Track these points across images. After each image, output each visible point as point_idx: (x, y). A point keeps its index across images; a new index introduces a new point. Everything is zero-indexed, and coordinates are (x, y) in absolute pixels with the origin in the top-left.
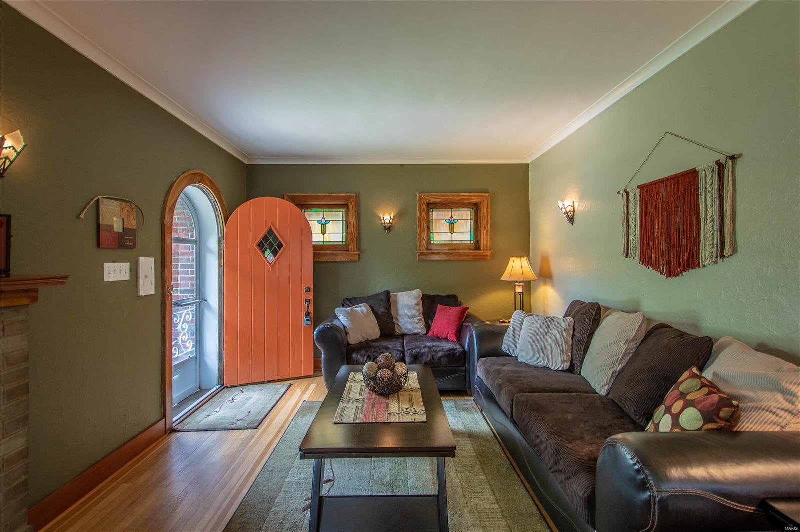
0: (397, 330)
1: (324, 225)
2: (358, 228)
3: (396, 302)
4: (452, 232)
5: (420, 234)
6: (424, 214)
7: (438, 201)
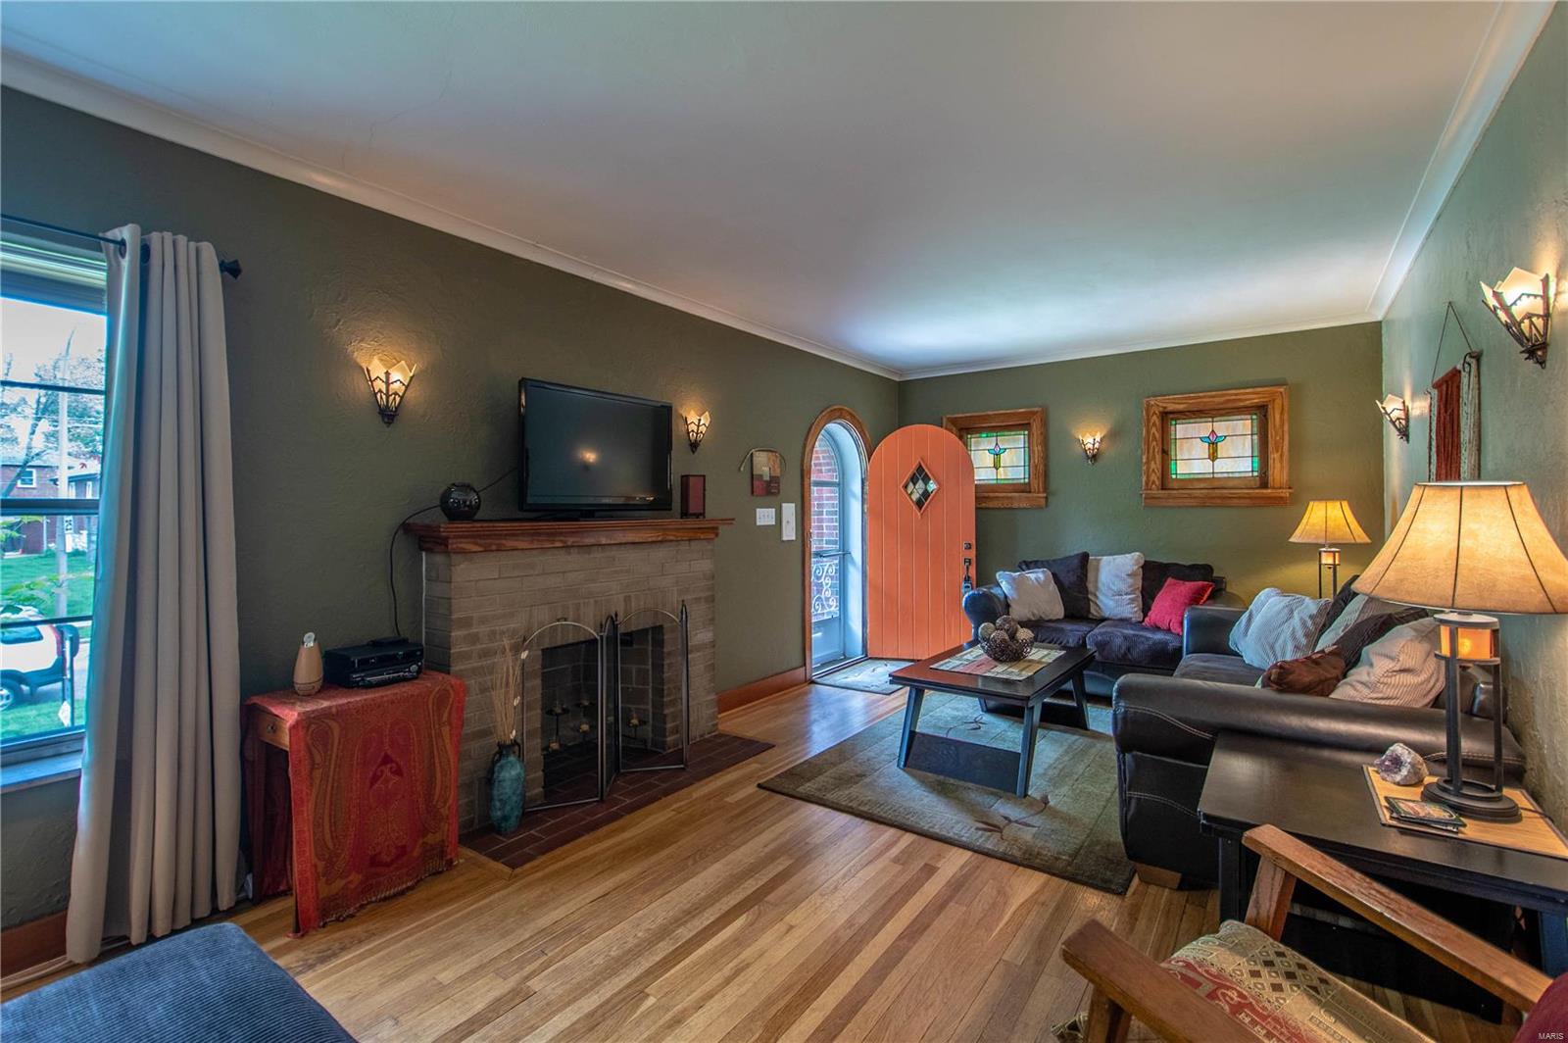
0: (1092, 610)
2: (1046, 458)
3: (1097, 569)
4: (1213, 457)
5: (1148, 462)
6: (1154, 430)
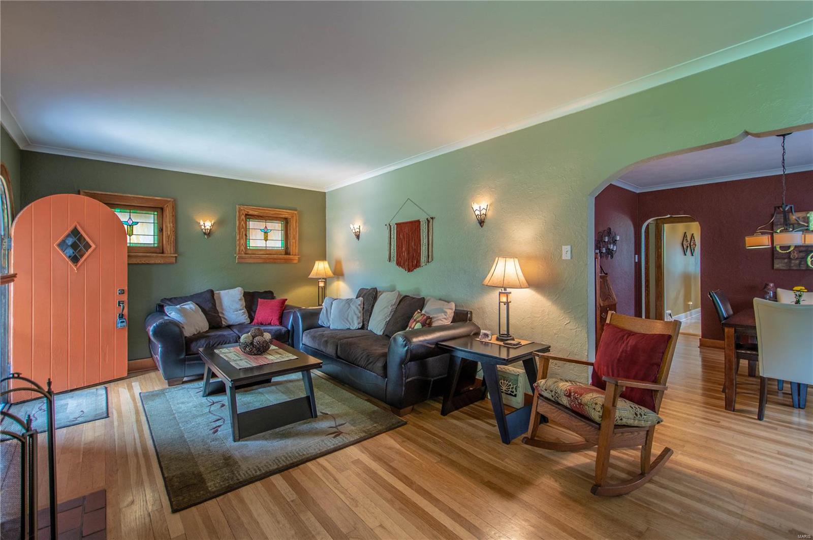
0: (223, 323)
1: (130, 226)
2: (175, 231)
3: (220, 299)
4: (266, 239)
5: (239, 239)
6: (242, 223)
7: (256, 213)
